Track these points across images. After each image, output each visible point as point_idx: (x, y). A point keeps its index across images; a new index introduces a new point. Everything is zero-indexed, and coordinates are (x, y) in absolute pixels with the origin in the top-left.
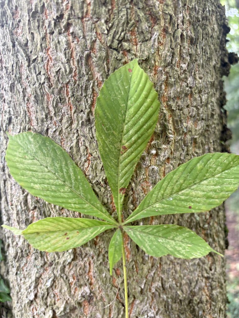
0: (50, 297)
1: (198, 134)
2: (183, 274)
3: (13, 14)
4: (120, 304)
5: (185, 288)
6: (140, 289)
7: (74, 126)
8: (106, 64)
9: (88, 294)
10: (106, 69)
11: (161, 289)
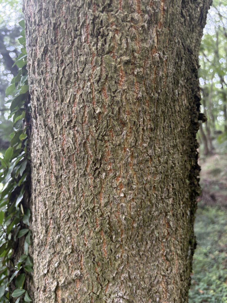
0: (56, 273)
1: (157, 183)
2: (145, 270)
3: (46, 111)
4: (99, 284)
5: (147, 280)
6: (112, 276)
7: (76, 176)
8: (95, 147)
9: (79, 275)
10: (95, 150)
11: (128, 278)
